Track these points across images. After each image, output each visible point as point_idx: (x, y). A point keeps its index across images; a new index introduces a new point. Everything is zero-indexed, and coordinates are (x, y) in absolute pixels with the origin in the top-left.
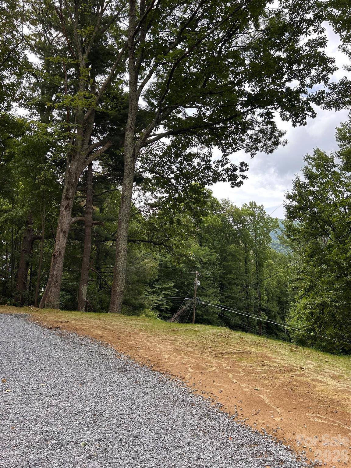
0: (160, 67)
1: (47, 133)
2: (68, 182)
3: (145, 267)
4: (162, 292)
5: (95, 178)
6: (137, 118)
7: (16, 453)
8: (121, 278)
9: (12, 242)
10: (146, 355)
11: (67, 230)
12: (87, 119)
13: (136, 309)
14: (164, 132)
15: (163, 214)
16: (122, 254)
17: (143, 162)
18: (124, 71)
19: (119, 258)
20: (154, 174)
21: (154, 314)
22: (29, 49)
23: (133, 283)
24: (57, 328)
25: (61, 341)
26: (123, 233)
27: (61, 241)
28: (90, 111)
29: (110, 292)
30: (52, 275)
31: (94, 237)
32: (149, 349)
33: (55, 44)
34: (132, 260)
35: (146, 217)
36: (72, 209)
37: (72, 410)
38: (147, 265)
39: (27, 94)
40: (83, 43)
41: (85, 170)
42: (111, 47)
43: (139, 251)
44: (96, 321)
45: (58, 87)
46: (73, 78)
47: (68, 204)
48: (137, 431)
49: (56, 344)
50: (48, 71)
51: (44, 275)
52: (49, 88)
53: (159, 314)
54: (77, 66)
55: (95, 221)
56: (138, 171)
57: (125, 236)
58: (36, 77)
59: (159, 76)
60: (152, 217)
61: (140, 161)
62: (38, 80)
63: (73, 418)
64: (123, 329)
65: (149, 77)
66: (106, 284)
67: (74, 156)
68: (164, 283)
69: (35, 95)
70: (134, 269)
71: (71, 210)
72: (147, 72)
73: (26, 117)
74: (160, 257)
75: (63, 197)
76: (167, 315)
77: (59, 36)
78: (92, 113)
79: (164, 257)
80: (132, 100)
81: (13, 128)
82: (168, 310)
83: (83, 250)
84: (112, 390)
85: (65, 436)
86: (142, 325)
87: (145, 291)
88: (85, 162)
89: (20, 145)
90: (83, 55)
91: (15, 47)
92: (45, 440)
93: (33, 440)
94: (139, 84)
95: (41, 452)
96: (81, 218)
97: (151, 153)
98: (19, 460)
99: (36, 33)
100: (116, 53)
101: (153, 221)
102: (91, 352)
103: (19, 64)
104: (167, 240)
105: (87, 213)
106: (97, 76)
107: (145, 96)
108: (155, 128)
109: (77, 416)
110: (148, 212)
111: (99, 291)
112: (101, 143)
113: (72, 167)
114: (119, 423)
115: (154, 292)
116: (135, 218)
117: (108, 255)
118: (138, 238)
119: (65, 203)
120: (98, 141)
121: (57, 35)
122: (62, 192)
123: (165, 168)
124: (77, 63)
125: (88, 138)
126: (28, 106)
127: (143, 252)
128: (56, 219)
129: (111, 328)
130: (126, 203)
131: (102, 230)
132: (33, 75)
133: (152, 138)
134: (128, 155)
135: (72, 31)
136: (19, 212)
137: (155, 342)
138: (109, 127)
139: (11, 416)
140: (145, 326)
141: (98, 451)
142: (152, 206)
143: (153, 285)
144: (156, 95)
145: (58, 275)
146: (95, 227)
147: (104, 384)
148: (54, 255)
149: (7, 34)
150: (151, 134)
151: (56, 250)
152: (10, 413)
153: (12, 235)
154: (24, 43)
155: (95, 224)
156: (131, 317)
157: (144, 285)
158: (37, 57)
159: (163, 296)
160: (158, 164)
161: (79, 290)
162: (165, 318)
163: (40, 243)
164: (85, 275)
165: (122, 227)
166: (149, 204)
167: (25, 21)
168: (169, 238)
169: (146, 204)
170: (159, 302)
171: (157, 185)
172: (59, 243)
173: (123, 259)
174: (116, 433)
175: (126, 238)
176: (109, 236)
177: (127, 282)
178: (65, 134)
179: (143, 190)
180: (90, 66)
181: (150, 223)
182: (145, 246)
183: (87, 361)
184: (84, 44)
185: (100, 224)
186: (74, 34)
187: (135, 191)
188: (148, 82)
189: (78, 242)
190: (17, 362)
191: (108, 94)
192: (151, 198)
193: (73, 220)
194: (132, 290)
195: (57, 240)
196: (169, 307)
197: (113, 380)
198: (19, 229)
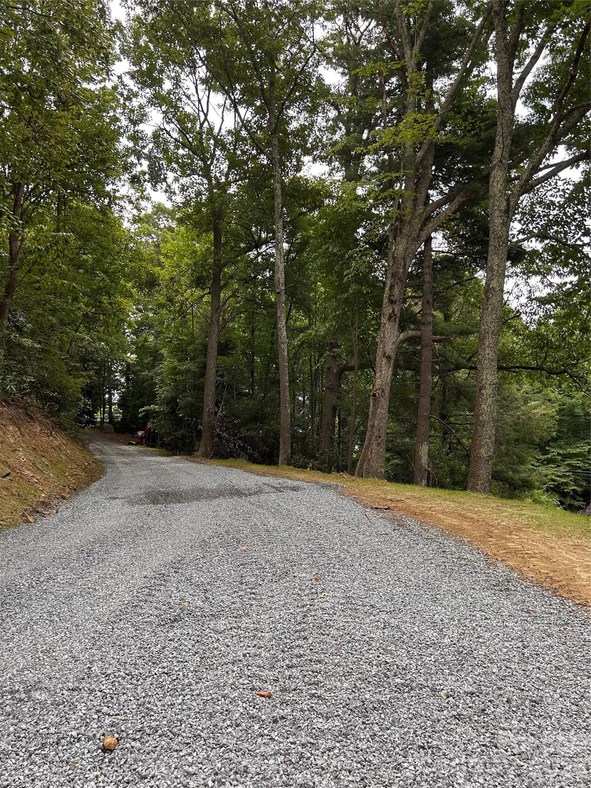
0: (558, 33)
1: (357, 198)
2: (392, 275)
3: (530, 415)
4: (564, 461)
5: (436, 263)
6: (513, 141)
7: (346, 685)
8: (488, 433)
9: (311, 376)
10: (544, 568)
11: (393, 355)
12: (421, 162)
13: (515, 489)
14: (567, 158)
15: (568, 316)
16: (488, 391)
17: (525, 222)
18: (486, 58)
19: (483, 399)
20: (547, 241)
21: (551, 500)
22: (324, 63)
23: (508, 442)
24: (386, 509)
25: (394, 530)
26: (488, 355)
27: (383, 372)
28: (425, 147)
29: (467, 456)
30: (373, 426)
31: (437, 363)
32: (547, 558)
33: (365, 43)
34: (504, 402)
35: (531, 322)
36: (400, 318)
37: (422, 638)
38: (535, 411)
39: (324, 139)
40: (411, 28)
41: (419, 250)
42: (461, 21)
43: (517, 386)
44: (448, 503)
45: (371, 115)
46: (395, 94)
47: (393, 311)
48: (536, 692)
49: (387, 534)
50: (354, 93)
51: (359, 426)
52: (357, 122)
53: (560, 501)
54: (402, 72)
55: (438, 337)
56: (515, 240)
57: (492, 360)
58: (337, 108)
59: (555, 52)
60: (543, 324)
61: (520, 221)
62: (339, 112)
63: (424, 650)
64: (496, 520)
65: (535, 58)
66: (459, 443)
67: (401, 229)
68: (569, 444)
69: (337, 137)
70: (509, 420)
71: (397, 320)
72: (532, 50)
73: (323, 177)
74: (560, 397)
75: (385, 301)
76: (576, 503)
77: (370, 28)
78: (429, 149)
79: (569, 396)
80: (503, 109)
81: (305, 199)
82: (578, 495)
83: (418, 387)
84: (486, 618)
85: (414, 675)
86: (532, 517)
87: (532, 457)
88: (419, 236)
89: (316, 223)
90: (411, 50)
91: (304, 66)
92: (385, 675)
93: (368, 671)
94: (516, 77)
95: (380, 691)
96: (414, 332)
97: (540, 203)
98: (351, 697)
99: (335, 32)
100: (470, 30)
101: (546, 331)
102: (444, 552)
103: (311, 91)
104: (574, 365)
105: (424, 324)
106: (438, 81)
107: (528, 97)
108: (548, 155)
109: (431, 648)
110: (535, 314)
111: (448, 454)
112: (448, 199)
113: (398, 248)
114: (502, 673)
115: (549, 461)
116: (510, 327)
117: (461, 394)
118: (516, 363)
119: (387, 310)
120: (440, 197)
121: (367, 27)
122: (383, 292)
123: (570, 228)
124: (403, 66)
125: (424, 195)
126: (326, 157)
127: (526, 387)
128: (374, 338)
129: (475, 516)
130: (494, 300)
131: (449, 351)
132: (332, 105)
133: (541, 174)
134: (497, 213)
135: (393, 11)
136: (321, 329)
137: (560, 548)
138: (459, 169)
139: (333, 632)
140: (537, 518)
141: (471, 711)
142: (542, 301)
143: (547, 448)
144: (551, 89)
145: (381, 427)
146: (437, 346)
147: (472, 607)
148: (374, 395)
149: (291, 47)
150: (541, 166)
151: (377, 387)
152: (331, 627)
153: (311, 364)
154: (317, 54)
155: (438, 341)
156: (509, 502)
157: (530, 448)
158: (339, 73)
159: (568, 469)
160: (557, 221)
161: (415, 451)
162: (571, 508)
163: (351, 376)
164: (423, 427)
165: (487, 343)
166: (536, 299)
167: (317, 18)
168: (578, 360)
169: (531, 300)
170: (558, 479)
171: (553, 261)
172: (380, 376)
173: (490, 400)
174: (500, 689)
175: (494, 364)
176: (462, 361)
177: (498, 443)
178: (386, 194)
179: (524, 274)
180: (425, 66)
181: (538, 335)
182: (530, 376)
183: (439, 566)
184: (413, 30)
185: (446, 341)
186: (395, 15)
187: (508, 276)
188: (534, 69)
189: (409, 373)
190: (332, 555)
191: (457, 110)
192: (541, 286)
193: (402, 336)
194: (507, 454)
195: (378, 371)
196: (579, 489)
197: (485, 602)
198: (320, 356)
